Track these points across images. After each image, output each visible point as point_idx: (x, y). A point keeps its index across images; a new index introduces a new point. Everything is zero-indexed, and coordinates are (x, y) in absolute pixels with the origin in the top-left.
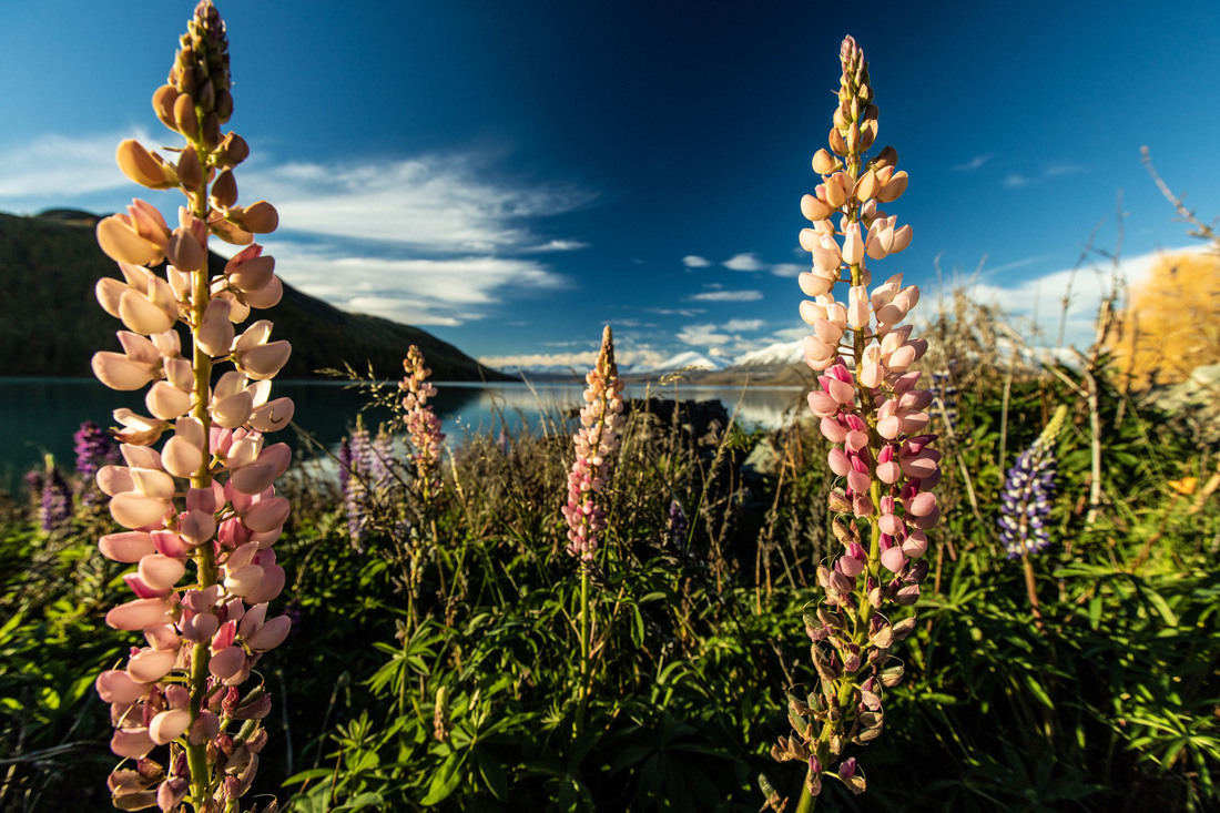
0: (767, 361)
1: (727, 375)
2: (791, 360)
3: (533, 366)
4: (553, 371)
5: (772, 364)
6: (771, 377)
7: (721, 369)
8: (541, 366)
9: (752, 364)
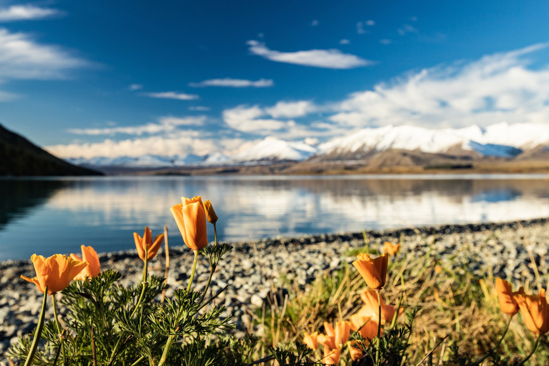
0: (354, 149)
1: (314, 163)
2: (380, 147)
3: (94, 158)
4: (118, 163)
5: (359, 151)
6: (360, 166)
7: (306, 158)
8: (103, 158)
9: (339, 151)
